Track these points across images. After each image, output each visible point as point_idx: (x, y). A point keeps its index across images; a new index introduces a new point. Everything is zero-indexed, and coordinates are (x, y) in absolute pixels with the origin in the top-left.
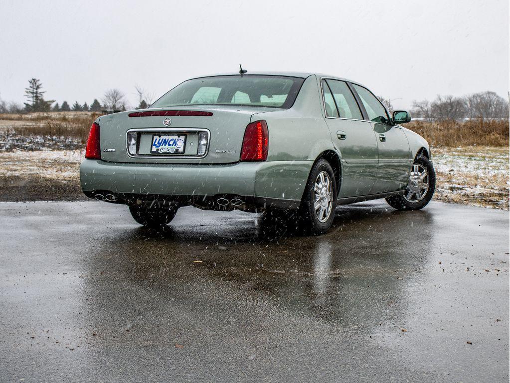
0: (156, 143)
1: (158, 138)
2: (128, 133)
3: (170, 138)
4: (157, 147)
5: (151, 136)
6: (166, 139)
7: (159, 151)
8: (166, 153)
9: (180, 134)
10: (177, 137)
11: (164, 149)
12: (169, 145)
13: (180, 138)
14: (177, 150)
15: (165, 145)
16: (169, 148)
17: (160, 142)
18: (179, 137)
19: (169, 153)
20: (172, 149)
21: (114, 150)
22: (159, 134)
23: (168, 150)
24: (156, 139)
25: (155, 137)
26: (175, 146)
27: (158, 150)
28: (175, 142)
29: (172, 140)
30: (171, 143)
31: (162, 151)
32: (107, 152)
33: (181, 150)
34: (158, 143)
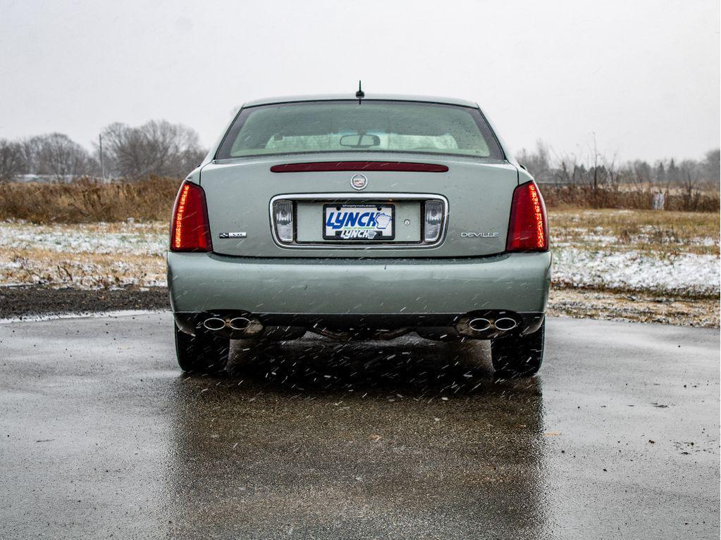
0: (333, 220)
1: (336, 213)
2: (274, 202)
3: (362, 211)
4: (335, 227)
5: (321, 208)
6: (351, 214)
7: (342, 236)
8: (357, 238)
9: (379, 204)
10: (375, 210)
11: (351, 231)
12: (361, 224)
13: (381, 212)
14: (379, 234)
15: (353, 225)
16: (363, 229)
17: (341, 218)
18: (379, 209)
19: (365, 239)
20: (369, 232)
21: (244, 234)
22: (338, 204)
23: (362, 234)
24: (332, 214)
25: (329, 211)
26: (374, 225)
27: (338, 233)
28: (372, 219)
29: (366, 214)
30: (365, 220)
31: (348, 236)
32: (228, 237)
33: (387, 232)
34: (337, 220)
